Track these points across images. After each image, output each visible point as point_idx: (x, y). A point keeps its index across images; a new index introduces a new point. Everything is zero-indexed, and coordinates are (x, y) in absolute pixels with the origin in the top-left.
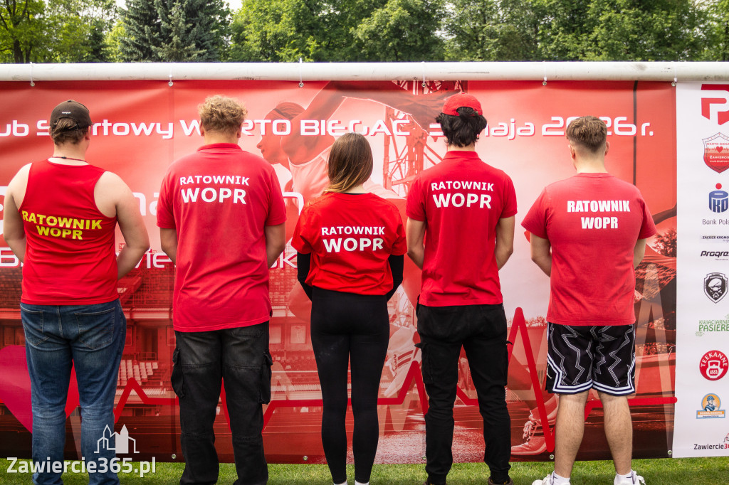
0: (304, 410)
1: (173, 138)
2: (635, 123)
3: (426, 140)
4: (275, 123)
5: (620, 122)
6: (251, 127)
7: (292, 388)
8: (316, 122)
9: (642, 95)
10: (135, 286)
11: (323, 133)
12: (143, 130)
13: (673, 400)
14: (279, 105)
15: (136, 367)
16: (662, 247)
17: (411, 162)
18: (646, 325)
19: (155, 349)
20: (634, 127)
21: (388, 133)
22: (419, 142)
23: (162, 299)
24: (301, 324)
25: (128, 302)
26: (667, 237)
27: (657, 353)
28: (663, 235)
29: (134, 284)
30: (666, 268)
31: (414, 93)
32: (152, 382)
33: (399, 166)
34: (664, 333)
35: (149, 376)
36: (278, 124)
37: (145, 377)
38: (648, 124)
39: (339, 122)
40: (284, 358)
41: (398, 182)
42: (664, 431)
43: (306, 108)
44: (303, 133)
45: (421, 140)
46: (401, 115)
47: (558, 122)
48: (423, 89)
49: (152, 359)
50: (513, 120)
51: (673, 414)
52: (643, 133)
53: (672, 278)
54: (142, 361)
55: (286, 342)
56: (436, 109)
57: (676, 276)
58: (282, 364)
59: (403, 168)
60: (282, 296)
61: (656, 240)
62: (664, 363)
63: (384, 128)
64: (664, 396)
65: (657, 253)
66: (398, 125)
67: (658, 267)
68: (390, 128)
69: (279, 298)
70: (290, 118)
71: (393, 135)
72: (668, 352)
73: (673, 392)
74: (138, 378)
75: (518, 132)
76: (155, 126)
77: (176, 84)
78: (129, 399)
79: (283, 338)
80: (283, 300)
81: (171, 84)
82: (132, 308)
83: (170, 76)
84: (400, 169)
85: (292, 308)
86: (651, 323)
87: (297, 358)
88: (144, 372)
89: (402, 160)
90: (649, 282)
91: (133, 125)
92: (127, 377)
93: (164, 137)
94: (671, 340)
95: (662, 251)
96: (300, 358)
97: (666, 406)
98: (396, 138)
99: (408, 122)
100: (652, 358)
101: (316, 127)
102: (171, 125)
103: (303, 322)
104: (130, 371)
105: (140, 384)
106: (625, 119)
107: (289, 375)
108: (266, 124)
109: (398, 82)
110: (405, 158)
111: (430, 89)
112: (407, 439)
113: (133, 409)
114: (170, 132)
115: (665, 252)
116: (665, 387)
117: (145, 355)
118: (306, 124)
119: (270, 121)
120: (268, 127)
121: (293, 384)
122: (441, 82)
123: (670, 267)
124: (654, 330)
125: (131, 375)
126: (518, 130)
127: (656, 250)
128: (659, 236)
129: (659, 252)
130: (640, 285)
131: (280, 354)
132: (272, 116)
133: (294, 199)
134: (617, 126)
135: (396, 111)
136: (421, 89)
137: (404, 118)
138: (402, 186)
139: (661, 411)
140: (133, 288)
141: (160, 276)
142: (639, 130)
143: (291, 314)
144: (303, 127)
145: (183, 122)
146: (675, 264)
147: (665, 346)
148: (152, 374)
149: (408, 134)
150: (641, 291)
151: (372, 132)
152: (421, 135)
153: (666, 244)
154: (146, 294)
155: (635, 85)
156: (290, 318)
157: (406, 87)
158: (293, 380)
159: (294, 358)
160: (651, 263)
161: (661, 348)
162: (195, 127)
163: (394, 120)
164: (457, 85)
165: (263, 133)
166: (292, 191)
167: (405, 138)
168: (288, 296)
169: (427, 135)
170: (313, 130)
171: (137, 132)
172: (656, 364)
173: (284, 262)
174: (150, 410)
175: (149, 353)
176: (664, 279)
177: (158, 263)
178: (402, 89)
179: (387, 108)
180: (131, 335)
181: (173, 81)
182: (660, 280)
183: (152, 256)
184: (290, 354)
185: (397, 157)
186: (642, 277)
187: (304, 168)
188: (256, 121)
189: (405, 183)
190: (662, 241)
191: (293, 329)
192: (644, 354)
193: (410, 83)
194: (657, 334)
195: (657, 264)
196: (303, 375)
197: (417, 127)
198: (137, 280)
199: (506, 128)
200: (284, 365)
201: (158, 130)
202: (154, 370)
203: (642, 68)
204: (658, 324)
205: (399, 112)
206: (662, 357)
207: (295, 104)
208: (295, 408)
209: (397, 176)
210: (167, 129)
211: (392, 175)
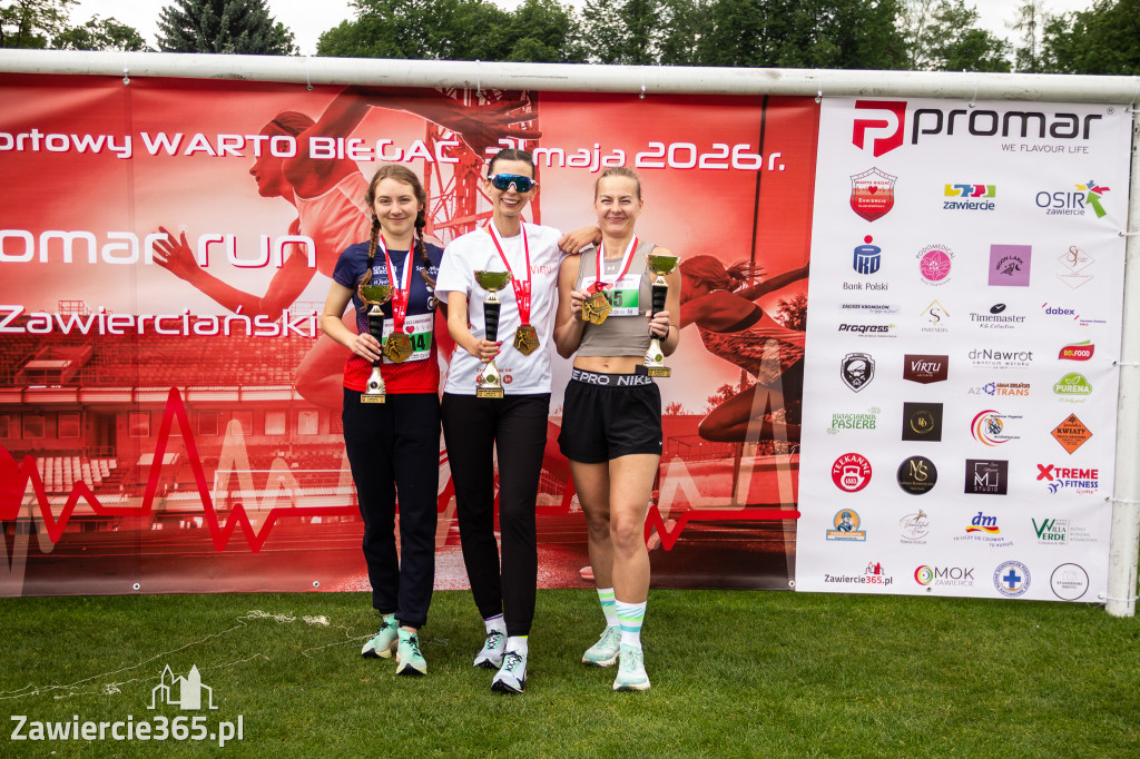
0: (316, 520)
1: (131, 157)
2: (761, 154)
3: (480, 170)
4: (275, 140)
5: (740, 151)
6: (240, 144)
7: (299, 492)
8: (331, 141)
9: (774, 114)
10: (83, 358)
11: (341, 156)
12: (88, 145)
13: (797, 515)
14: (279, 116)
15: (86, 466)
16: (787, 318)
17: (459, 198)
18: (761, 418)
19: (112, 441)
20: (759, 158)
21: (430, 159)
22: (471, 172)
23: (121, 375)
24: (312, 410)
25: (74, 380)
26: (795, 305)
27: (774, 454)
28: (788, 302)
29: (83, 354)
30: (790, 345)
31: (465, 104)
32: (108, 485)
33: (444, 204)
34: (785, 429)
35: (104, 479)
36: (279, 142)
37: (98, 479)
38: (778, 155)
39: (363, 142)
40: (289, 454)
41: (442, 226)
42: (783, 555)
43: (316, 121)
44: (313, 155)
45: (473, 169)
46: (448, 135)
47: (657, 149)
48: (477, 99)
49: (109, 456)
50: (597, 145)
51: (795, 532)
52: (771, 167)
53: (798, 358)
54: (94, 458)
55: (292, 432)
56: (494, 127)
57: (803, 356)
58: (286, 461)
59: (449, 207)
60: (287, 373)
61: (779, 309)
62: (783, 467)
63: (424, 152)
64: (783, 509)
65: (779, 326)
66: (443, 147)
67: (781, 343)
68: (432, 151)
69: (282, 376)
70: (295, 134)
71: (435, 161)
72: (790, 452)
73: (796, 505)
74: (88, 481)
75: (604, 163)
76: (106, 139)
77: (133, 81)
78: (76, 509)
79: (288, 428)
80: (287, 378)
81: (127, 82)
82: (80, 387)
83: (126, 70)
84: (446, 208)
85: (299, 389)
86: (768, 416)
87: (306, 453)
88: (97, 473)
89: (448, 196)
90: (768, 362)
91: (75, 137)
92: (73, 479)
93: (120, 156)
94: (794, 437)
95: (786, 322)
96: (310, 453)
97: (786, 522)
98: (440, 164)
99: (456, 143)
100: (768, 460)
101: (331, 148)
102: (128, 139)
103: (312, 406)
104: (78, 472)
105: (91, 488)
106: (747, 147)
107: (295, 475)
108: (262, 141)
109: (444, 89)
110: (452, 193)
111: (487, 99)
112: (450, 557)
113: (82, 523)
114: (127, 149)
115: (790, 325)
116: (785, 497)
117: (98, 450)
118: (318, 143)
119: (266, 137)
120: (265, 145)
121: (301, 487)
122: (502, 91)
123: (796, 344)
124: (771, 424)
125: (78, 477)
126: (604, 159)
127: (779, 322)
128: (784, 304)
129: (783, 325)
130: (755, 365)
131: (284, 448)
132: (270, 130)
133: (301, 245)
134: (736, 155)
135: (441, 128)
136: (475, 99)
137: (451, 139)
138: (447, 231)
139: (779, 528)
140: (80, 361)
141: (117, 345)
142: (765, 163)
143: (298, 397)
144: (313, 148)
145: (145, 136)
146: (804, 341)
147: (785, 445)
148: (108, 475)
149: (456, 160)
150: (756, 373)
151: (407, 157)
152: (474, 163)
153: (792, 314)
154: (99, 368)
155: (765, 100)
156: (298, 401)
157: (454, 96)
158: (301, 482)
159: (302, 453)
160: (770, 338)
161: (780, 448)
162: (162, 143)
163: (438, 140)
164: (524, 95)
165: (258, 153)
166: (298, 234)
167: (452, 166)
168: (294, 373)
169: (482, 164)
170: (327, 152)
171: (81, 148)
172: (773, 468)
173: (289, 329)
174: (105, 524)
175: (104, 448)
176: (788, 359)
177: (115, 328)
178: (449, 97)
179: (429, 124)
180: (78, 424)
181: (130, 77)
182: (782, 360)
183: (106, 318)
184: (297, 448)
185: (441, 191)
186: (758, 356)
187: (314, 203)
188: (247, 137)
189: (452, 227)
190: (787, 310)
191: (302, 417)
192: (757, 455)
193: (460, 91)
194: (775, 430)
195: (778, 340)
196: (314, 475)
197: (468, 151)
198: (85, 351)
199: (587, 157)
200: (289, 462)
201: (111, 146)
202: (111, 470)
203: (775, 76)
204: (778, 417)
205: (444, 130)
206: (783, 459)
207: (301, 115)
208: (303, 518)
209: (441, 217)
210: (124, 145)
211: (434, 216)
